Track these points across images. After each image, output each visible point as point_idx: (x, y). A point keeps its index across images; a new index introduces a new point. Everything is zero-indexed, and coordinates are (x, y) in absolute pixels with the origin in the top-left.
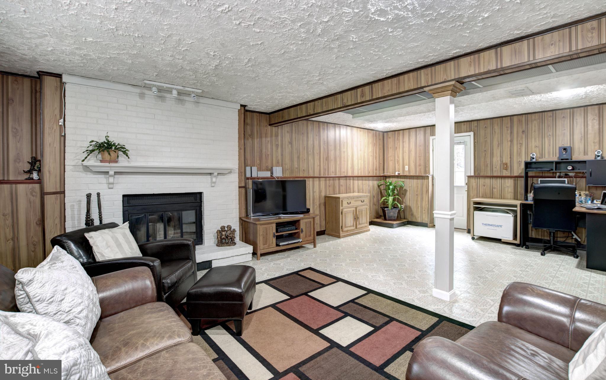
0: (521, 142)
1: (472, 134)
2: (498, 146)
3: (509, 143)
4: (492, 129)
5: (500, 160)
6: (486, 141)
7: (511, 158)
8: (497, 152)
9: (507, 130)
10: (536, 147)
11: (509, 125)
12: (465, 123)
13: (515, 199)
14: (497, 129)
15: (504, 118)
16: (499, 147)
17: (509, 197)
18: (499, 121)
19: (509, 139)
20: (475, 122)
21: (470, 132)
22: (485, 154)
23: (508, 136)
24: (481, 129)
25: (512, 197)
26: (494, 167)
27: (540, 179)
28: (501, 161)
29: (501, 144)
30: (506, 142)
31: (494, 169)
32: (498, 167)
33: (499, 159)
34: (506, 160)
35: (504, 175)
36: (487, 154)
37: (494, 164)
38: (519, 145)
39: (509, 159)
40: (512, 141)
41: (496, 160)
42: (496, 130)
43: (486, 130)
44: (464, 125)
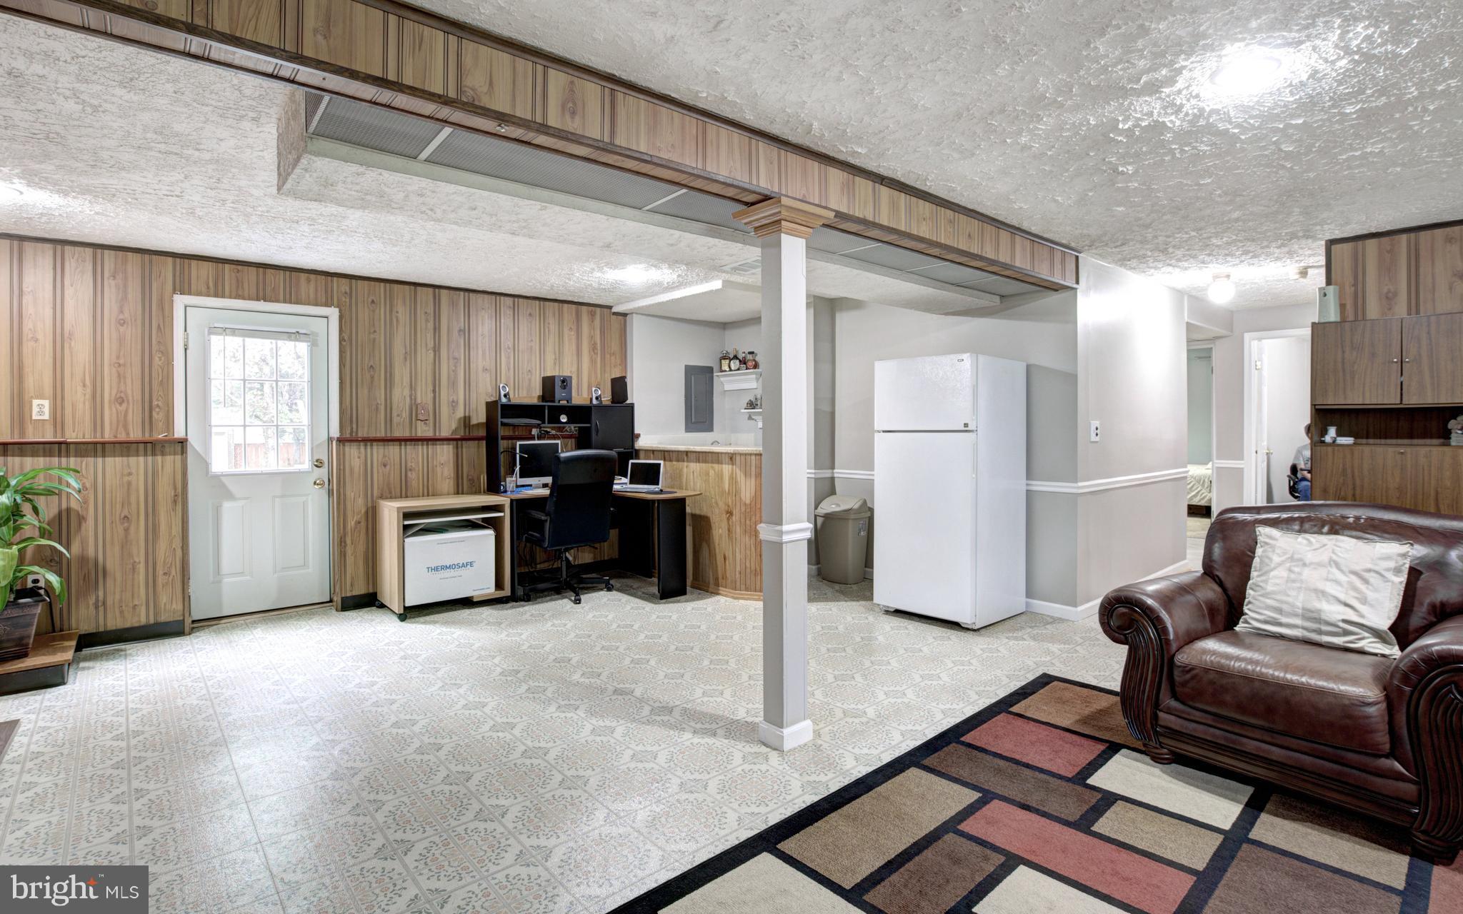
0: (456, 355)
1: (333, 313)
2: (406, 358)
3: (431, 352)
4: (391, 311)
5: (411, 396)
6: (374, 340)
7: (434, 391)
8: (401, 373)
9: (427, 321)
10: (485, 370)
11: (430, 310)
12: (312, 277)
13: (458, 493)
14: (402, 312)
15: (419, 289)
16: (408, 362)
17: (445, 490)
18: (407, 293)
19: (431, 344)
20: (344, 280)
21: (327, 305)
22: (372, 377)
23: (428, 335)
24: (360, 305)
25: (452, 490)
26: (394, 414)
27: (518, 443)
28: (413, 398)
29: (411, 354)
30: (424, 350)
31: (396, 420)
32: (405, 414)
33: (407, 392)
34: (424, 396)
35: (420, 434)
36: (376, 376)
37: (394, 407)
38: (451, 361)
39: (430, 395)
40: (436, 350)
41: (400, 394)
42: (400, 315)
43: (374, 311)
44: (309, 281)
